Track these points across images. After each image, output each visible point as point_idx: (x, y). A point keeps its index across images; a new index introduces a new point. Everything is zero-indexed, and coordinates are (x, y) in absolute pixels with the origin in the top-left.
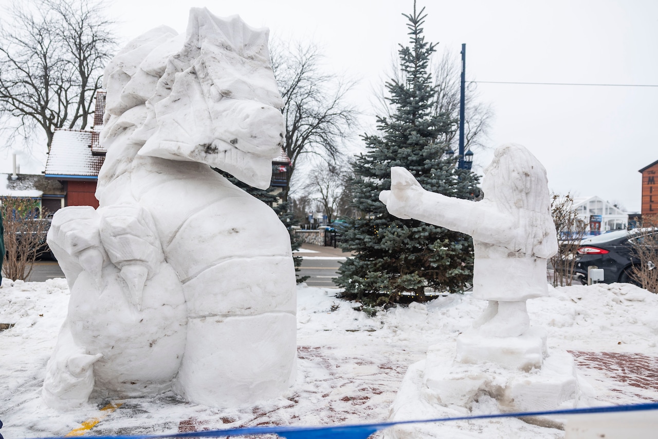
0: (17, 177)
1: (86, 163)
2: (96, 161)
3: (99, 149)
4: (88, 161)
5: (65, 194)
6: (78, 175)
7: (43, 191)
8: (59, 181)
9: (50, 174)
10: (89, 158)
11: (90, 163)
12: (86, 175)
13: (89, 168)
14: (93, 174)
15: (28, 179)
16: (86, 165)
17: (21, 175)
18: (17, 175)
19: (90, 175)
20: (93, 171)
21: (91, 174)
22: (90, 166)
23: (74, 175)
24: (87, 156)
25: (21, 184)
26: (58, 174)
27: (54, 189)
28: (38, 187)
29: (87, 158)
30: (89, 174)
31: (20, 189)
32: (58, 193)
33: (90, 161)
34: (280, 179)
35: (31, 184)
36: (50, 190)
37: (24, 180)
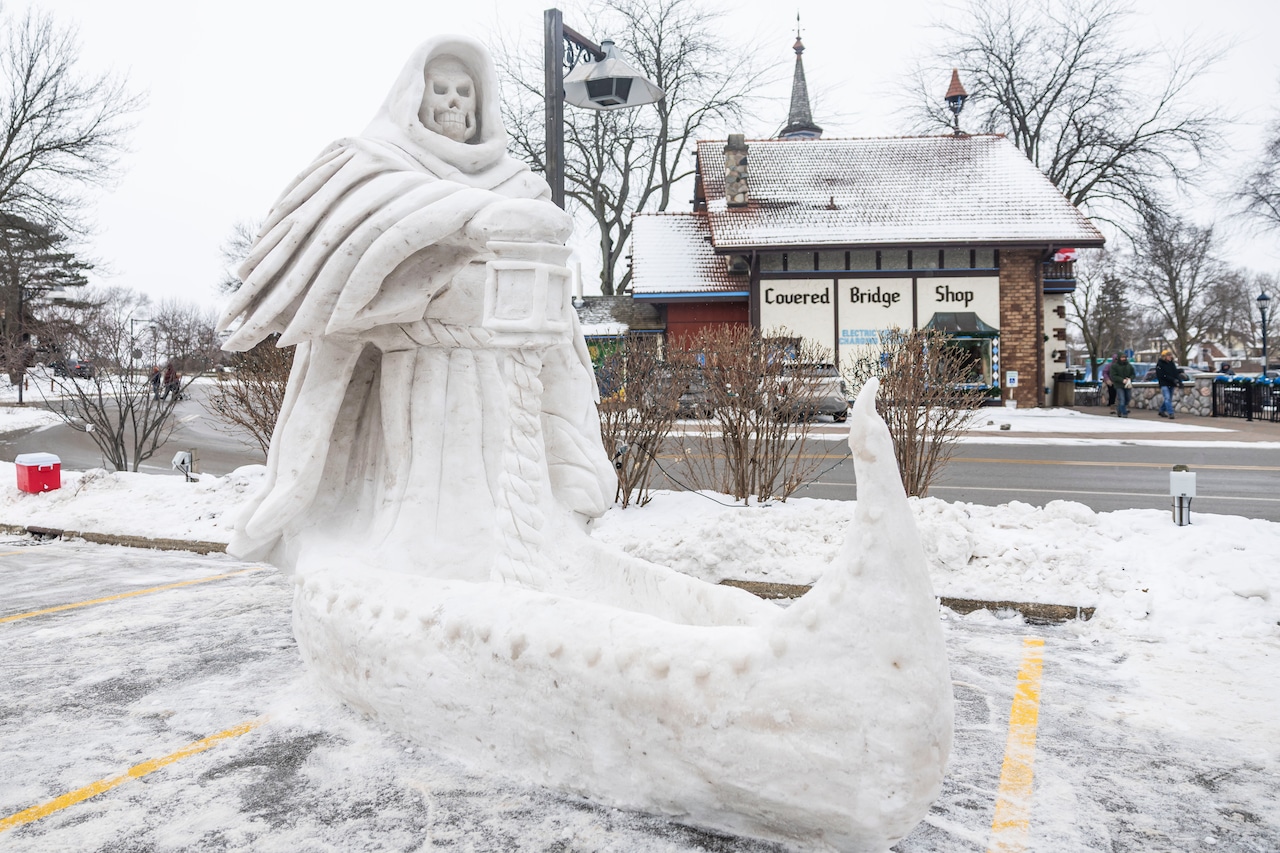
0: (583, 301)
1: (696, 270)
2: (711, 265)
3: (727, 241)
4: (699, 265)
5: (664, 327)
6: (687, 292)
7: (629, 324)
8: (653, 305)
9: (641, 293)
10: (698, 261)
11: (702, 270)
12: (701, 292)
13: (703, 278)
14: (712, 288)
15: (600, 304)
16: (697, 274)
17: (587, 297)
18: (583, 298)
19: (708, 292)
20: (711, 283)
21: (709, 288)
22: (703, 274)
23: (681, 292)
24: (694, 257)
25: (591, 314)
26: (654, 293)
27: (645, 319)
28: (619, 318)
29: (695, 261)
30: (705, 289)
31: (592, 322)
32: (652, 326)
33: (702, 265)
34: (1062, 277)
35: (606, 312)
36: (638, 322)
37: (594, 306)
